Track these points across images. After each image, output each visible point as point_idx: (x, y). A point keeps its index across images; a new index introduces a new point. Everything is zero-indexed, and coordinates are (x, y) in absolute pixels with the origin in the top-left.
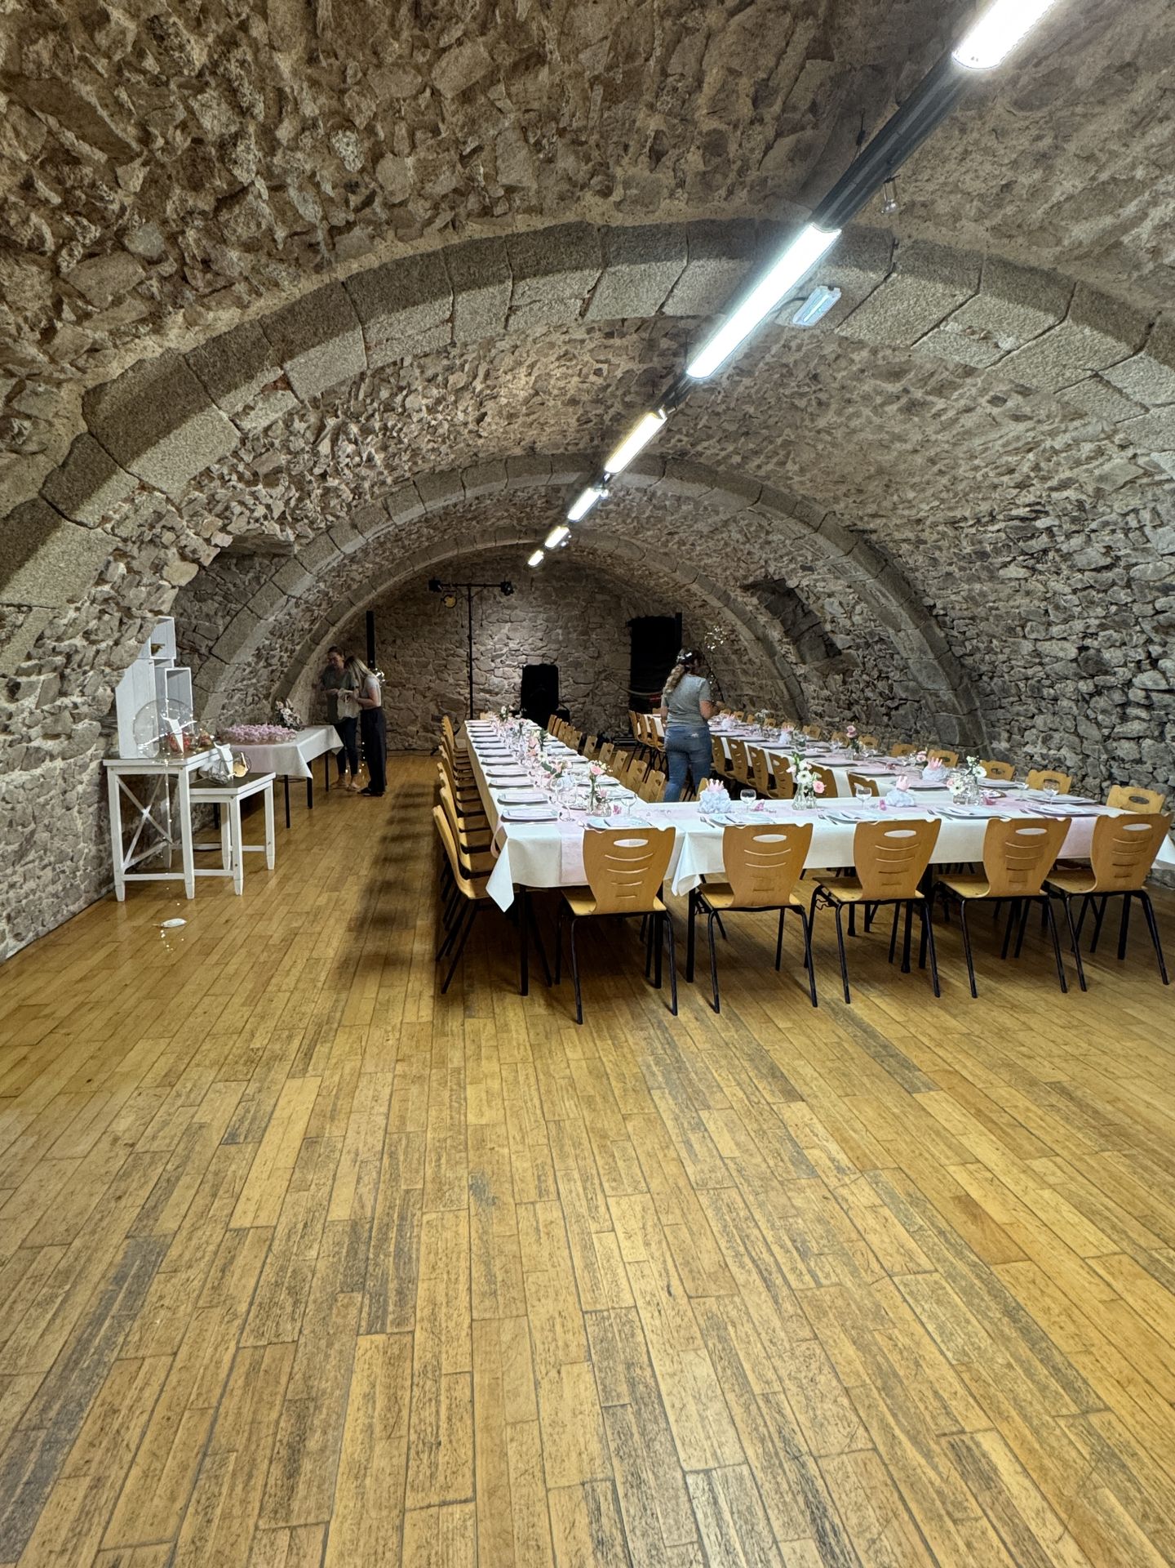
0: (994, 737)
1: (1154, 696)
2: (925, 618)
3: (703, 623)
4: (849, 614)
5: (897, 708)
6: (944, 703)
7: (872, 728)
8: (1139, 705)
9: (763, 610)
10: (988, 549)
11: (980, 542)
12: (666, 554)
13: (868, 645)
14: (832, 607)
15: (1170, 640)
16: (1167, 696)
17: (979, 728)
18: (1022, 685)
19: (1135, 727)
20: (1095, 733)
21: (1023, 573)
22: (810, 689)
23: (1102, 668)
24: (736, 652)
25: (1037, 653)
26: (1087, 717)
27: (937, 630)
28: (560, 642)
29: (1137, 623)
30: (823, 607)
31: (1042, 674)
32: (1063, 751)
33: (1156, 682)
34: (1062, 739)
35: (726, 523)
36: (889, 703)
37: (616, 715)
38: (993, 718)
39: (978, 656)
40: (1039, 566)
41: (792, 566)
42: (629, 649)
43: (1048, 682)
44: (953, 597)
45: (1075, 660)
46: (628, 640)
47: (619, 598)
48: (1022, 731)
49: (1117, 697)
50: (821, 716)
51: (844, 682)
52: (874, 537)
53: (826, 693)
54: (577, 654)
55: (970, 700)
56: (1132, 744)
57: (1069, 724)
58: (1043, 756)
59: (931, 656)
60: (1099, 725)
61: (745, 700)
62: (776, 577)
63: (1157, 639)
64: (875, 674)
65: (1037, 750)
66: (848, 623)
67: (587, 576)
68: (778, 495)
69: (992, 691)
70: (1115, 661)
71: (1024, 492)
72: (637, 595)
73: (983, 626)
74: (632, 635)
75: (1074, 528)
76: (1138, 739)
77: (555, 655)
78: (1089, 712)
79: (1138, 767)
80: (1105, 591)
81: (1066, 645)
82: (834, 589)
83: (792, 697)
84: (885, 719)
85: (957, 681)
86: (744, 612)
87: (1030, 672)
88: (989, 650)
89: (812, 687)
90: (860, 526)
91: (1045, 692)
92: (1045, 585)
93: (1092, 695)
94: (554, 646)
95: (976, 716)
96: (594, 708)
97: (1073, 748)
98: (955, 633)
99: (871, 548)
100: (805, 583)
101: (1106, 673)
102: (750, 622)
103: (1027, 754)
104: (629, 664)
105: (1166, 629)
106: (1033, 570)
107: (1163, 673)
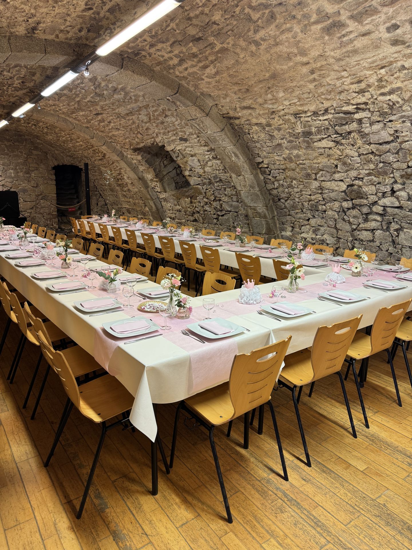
0: (283, 230)
1: (388, 209)
2: (255, 169)
3: (99, 169)
4: (203, 167)
5: (223, 216)
6: (259, 214)
7: (206, 225)
8: (377, 214)
9: (144, 163)
10: (313, 130)
11: (310, 126)
12: (87, 127)
13: (210, 183)
14: (193, 162)
15: (408, 182)
16: (396, 210)
17: (276, 225)
18: (306, 204)
19: (373, 225)
20: (348, 227)
21: (331, 144)
22: (167, 205)
23: (360, 195)
24: (119, 185)
25: (321, 188)
26: (344, 220)
27: (260, 176)
28: (13, 178)
29: (393, 172)
30: (186, 162)
31: (321, 199)
32: (325, 236)
33: (392, 203)
34: (325, 230)
35: (140, 109)
36: (219, 213)
37: (50, 219)
38: (284, 220)
39: (281, 189)
40: (344, 141)
41: (174, 138)
42: (54, 183)
43: (323, 203)
44: (276, 158)
45: (344, 191)
46: (54, 177)
47: (46, 153)
48: (301, 226)
49: (365, 210)
50: (174, 219)
51: (191, 202)
52: (237, 122)
53: (178, 207)
54: (24, 185)
55: (273, 212)
56: (369, 233)
57: (331, 223)
58: (312, 239)
59: (257, 189)
60: (350, 223)
61: (124, 210)
62: (160, 144)
63: (399, 180)
64: (212, 198)
65: (309, 236)
66: (201, 171)
67: (26, 140)
68: (188, 90)
69: (285, 207)
70: (370, 192)
71: (360, 96)
72: (56, 152)
73: (289, 173)
74: (56, 174)
75: (379, 119)
76: (373, 230)
77: (10, 185)
78: (345, 217)
79: (371, 244)
80: (380, 156)
81: (341, 183)
82: (197, 152)
83: (158, 209)
84: (215, 221)
85: (267, 202)
86: (132, 164)
87: (313, 197)
88: (290, 186)
89: (169, 205)
90: (232, 114)
91: (320, 207)
92: (342, 152)
93: (349, 209)
94: (9, 180)
95: (274, 219)
96: (37, 215)
97: (332, 235)
98: (270, 177)
99: (233, 128)
100: (178, 148)
101: (362, 198)
102: (135, 169)
103: (302, 238)
104: (55, 192)
105: (407, 176)
106: (337, 143)
107: (397, 198)
